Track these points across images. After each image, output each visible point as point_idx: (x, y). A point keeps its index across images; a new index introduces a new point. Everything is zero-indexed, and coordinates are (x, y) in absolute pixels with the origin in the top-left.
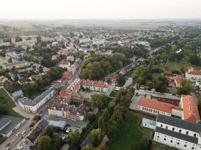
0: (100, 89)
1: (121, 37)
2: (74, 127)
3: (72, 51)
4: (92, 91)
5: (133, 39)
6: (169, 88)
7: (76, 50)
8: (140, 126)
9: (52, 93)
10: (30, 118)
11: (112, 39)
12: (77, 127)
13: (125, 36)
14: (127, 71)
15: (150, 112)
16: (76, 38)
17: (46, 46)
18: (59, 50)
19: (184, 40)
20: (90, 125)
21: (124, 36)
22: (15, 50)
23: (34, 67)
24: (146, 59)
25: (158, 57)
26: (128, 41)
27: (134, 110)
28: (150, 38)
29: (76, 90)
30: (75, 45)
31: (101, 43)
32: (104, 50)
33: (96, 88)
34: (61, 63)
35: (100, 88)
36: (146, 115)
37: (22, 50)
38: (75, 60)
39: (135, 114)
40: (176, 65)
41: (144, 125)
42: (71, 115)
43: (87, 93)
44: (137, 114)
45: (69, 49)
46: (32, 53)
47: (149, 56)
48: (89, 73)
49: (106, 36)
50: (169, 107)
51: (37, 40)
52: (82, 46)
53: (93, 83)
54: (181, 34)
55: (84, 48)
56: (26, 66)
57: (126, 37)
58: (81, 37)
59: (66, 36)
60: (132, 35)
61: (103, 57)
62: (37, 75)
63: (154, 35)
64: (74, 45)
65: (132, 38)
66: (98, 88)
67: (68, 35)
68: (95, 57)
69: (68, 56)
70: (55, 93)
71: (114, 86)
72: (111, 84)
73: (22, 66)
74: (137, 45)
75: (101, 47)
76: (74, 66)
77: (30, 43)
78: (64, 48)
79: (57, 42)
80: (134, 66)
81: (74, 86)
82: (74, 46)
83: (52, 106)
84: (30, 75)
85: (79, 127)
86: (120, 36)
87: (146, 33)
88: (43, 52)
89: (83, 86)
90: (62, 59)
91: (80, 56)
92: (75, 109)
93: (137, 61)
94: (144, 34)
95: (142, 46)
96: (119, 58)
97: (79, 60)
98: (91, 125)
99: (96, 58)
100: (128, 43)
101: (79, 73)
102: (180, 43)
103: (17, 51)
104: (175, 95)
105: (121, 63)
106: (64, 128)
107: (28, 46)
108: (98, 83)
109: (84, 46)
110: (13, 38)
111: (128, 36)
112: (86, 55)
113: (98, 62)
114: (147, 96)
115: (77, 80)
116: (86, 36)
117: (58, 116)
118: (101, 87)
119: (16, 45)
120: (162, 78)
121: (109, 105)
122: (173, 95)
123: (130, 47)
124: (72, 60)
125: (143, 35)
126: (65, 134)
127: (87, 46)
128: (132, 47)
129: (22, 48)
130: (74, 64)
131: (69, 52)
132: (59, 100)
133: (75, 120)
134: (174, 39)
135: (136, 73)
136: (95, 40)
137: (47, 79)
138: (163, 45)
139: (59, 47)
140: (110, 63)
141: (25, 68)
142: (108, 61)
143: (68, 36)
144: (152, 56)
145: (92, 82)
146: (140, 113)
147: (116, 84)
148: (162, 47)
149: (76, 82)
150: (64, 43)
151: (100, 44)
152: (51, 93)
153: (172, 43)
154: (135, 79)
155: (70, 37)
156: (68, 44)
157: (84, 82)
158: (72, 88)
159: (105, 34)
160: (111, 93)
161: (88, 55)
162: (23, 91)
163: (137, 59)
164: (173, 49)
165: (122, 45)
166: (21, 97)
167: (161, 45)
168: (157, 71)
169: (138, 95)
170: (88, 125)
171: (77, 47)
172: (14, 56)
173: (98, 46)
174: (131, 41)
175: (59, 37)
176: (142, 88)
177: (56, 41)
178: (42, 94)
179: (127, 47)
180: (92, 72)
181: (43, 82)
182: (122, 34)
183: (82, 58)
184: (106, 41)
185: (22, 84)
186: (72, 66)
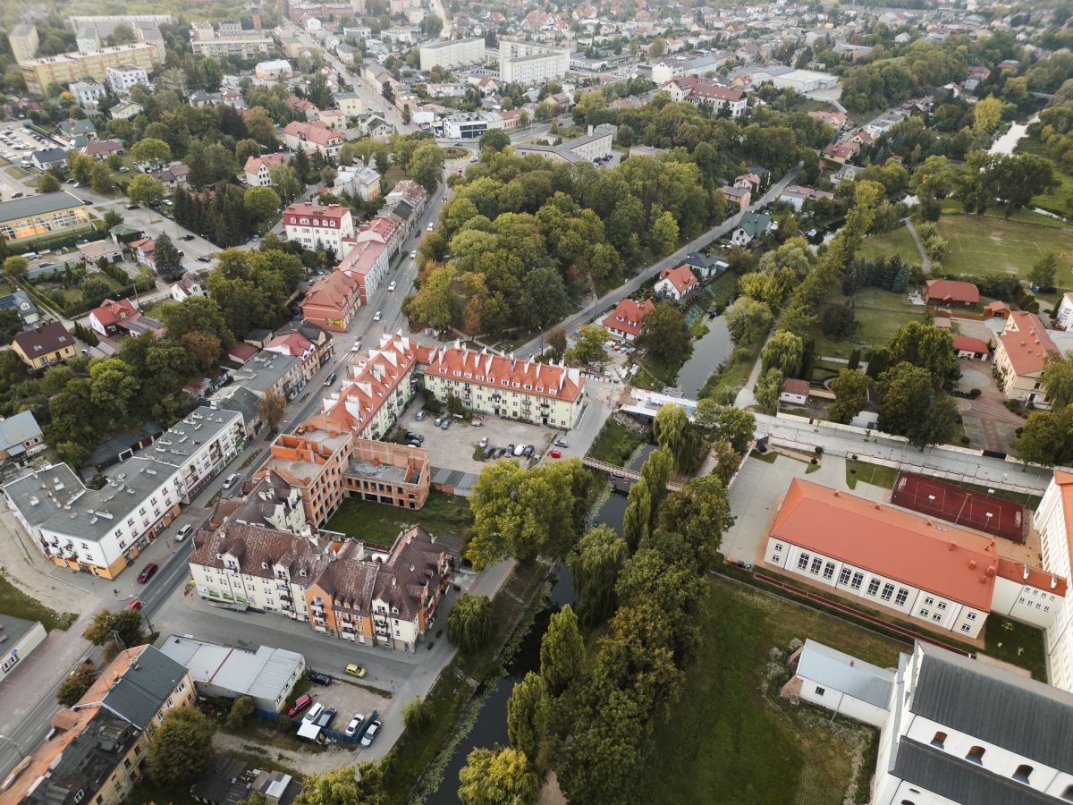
0: (532, 408)
1: (668, 34)
2: (356, 689)
3: (374, 125)
4: (484, 413)
5: (741, 54)
6: (963, 406)
7: (394, 118)
8: (783, 693)
9: (226, 434)
10: (75, 617)
11: (616, 47)
12: (372, 690)
13: (695, 28)
14: (705, 272)
15: (847, 589)
16: (402, 39)
17: (214, 86)
18: (291, 118)
19: (1045, 65)
20: (459, 674)
21: (687, 32)
22: (24, 111)
23: (130, 238)
24: (819, 195)
25: (891, 176)
26: (708, 64)
27: (741, 565)
28: (841, 47)
29: (384, 411)
30: (394, 84)
31: (551, 77)
32: (567, 122)
33: (508, 396)
34: (298, 217)
35: (533, 399)
36: (819, 607)
37: (68, 116)
38: (385, 189)
39: (749, 598)
40: (996, 238)
41: (808, 692)
42: (334, 608)
43: (455, 425)
44: (759, 600)
45: (355, 113)
46: (128, 134)
47: (837, 167)
48: (470, 290)
49: (578, 29)
50: (973, 567)
51: (169, 43)
52: (431, 90)
53: (488, 365)
54: (1026, 21)
55: (442, 110)
56: (78, 227)
57: (696, 34)
58: (431, 28)
59: (345, 22)
60: (736, 25)
61: (560, 181)
62: (145, 300)
63: (866, 29)
64: (386, 85)
65: (731, 44)
66: (520, 398)
67: (358, 15)
68: (506, 180)
69: (347, 163)
70: (248, 430)
71: (622, 386)
72: (602, 370)
73: (59, 229)
74: (767, 92)
75: (550, 101)
76: (378, 238)
77: (121, 68)
78: (322, 108)
79: (284, 65)
80: (748, 239)
81: (367, 388)
82: (388, 94)
83: (215, 546)
84: (93, 301)
85: (386, 694)
86: (663, 31)
87: (820, 10)
88: (193, 133)
89: (429, 384)
90: (304, 180)
91: (416, 163)
92: (364, 571)
93: (763, 201)
94: (806, 17)
95: (794, 100)
96: (659, 186)
97: (412, 194)
98: (468, 674)
99: (514, 184)
100: (709, 75)
101: (408, 289)
102: (1021, 82)
103: (36, 118)
104: (1002, 456)
105: (667, 221)
106: (290, 701)
107: (108, 89)
108: (519, 365)
109: (449, 90)
110: (18, 28)
111: (709, 27)
112: (454, 153)
113: (525, 215)
114: (823, 462)
115: (390, 347)
116: (462, 23)
117: (259, 606)
118: (538, 396)
119: (34, 80)
120: (928, 343)
121: (588, 544)
122: (987, 454)
123: (727, 104)
124: (368, 191)
125: (802, 24)
126: (295, 749)
127: (462, 92)
128: (737, 107)
129: (68, 103)
130: (375, 223)
131: (352, 134)
132: (263, 496)
133: (362, 639)
134: (982, 54)
135: (757, 296)
136: (514, 51)
137: (194, 337)
138: (917, 95)
139: (292, 101)
140: (600, 223)
141: (70, 242)
142: (589, 212)
143: (355, 25)
144: (851, 172)
145: (482, 363)
146: (782, 593)
147: (634, 371)
148: (915, 110)
149: (381, 359)
150: (324, 71)
151: (540, 80)
152: (218, 436)
153: (972, 84)
154: (748, 333)
155: (367, 31)
156: (348, 82)
157: (432, 355)
158: (353, 407)
159: (575, 16)
160: (602, 434)
161: (465, 154)
162: (42, 417)
163: (762, 192)
164: (980, 125)
165: (677, 94)
166: (29, 459)
167: (908, 93)
168: (889, 279)
169: (769, 451)
170: (447, 675)
171: (403, 99)
172: (20, 155)
173: (533, 94)
174: (729, 67)
175: (301, 25)
176: (792, 398)
177: (278, 52)
178: (159, 445)
179: (705, 109)
180: (486, 289)
181: (170, 356)
182: (676, 13)
183: (428, 181)
184: (578, 62)
185: (37, 363)
186: (364, 236)
